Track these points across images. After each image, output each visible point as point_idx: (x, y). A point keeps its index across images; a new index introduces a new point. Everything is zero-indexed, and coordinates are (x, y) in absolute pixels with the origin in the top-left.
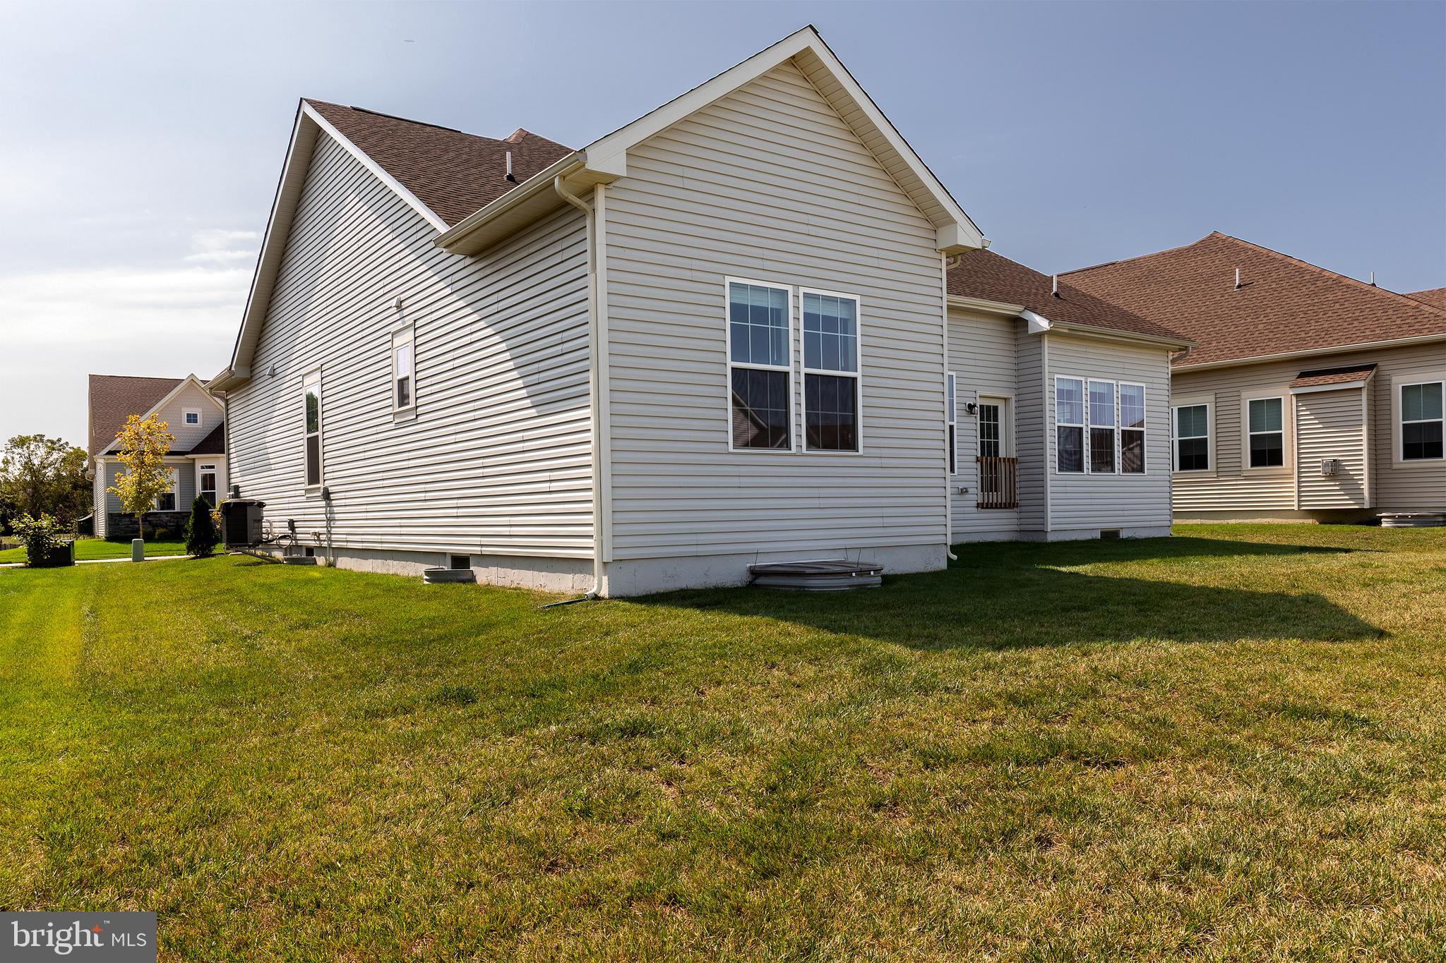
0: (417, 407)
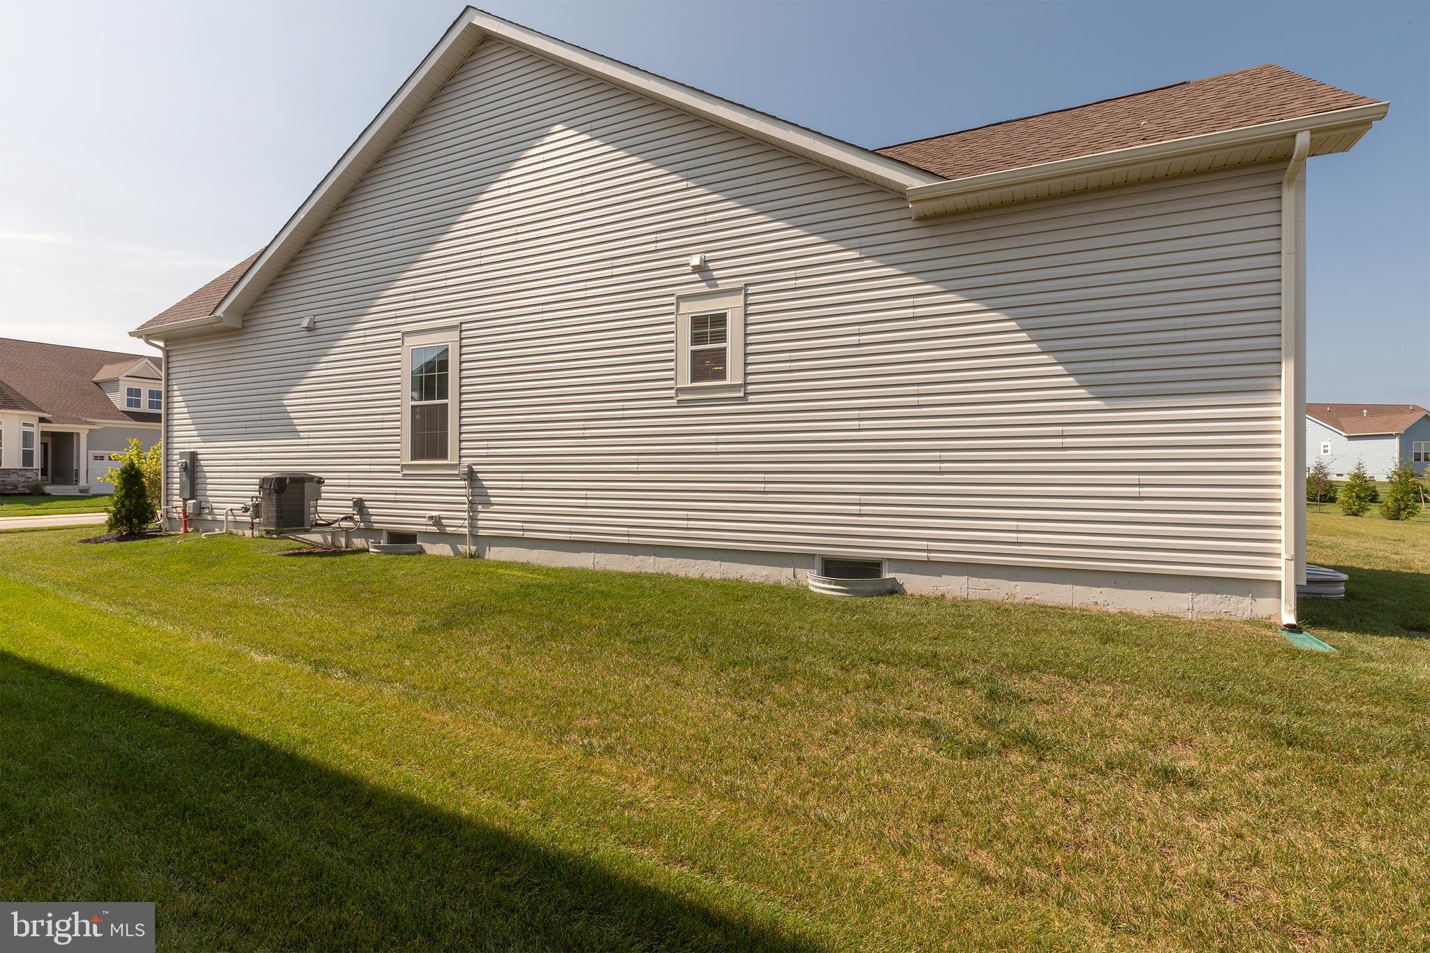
0: (746, 384)
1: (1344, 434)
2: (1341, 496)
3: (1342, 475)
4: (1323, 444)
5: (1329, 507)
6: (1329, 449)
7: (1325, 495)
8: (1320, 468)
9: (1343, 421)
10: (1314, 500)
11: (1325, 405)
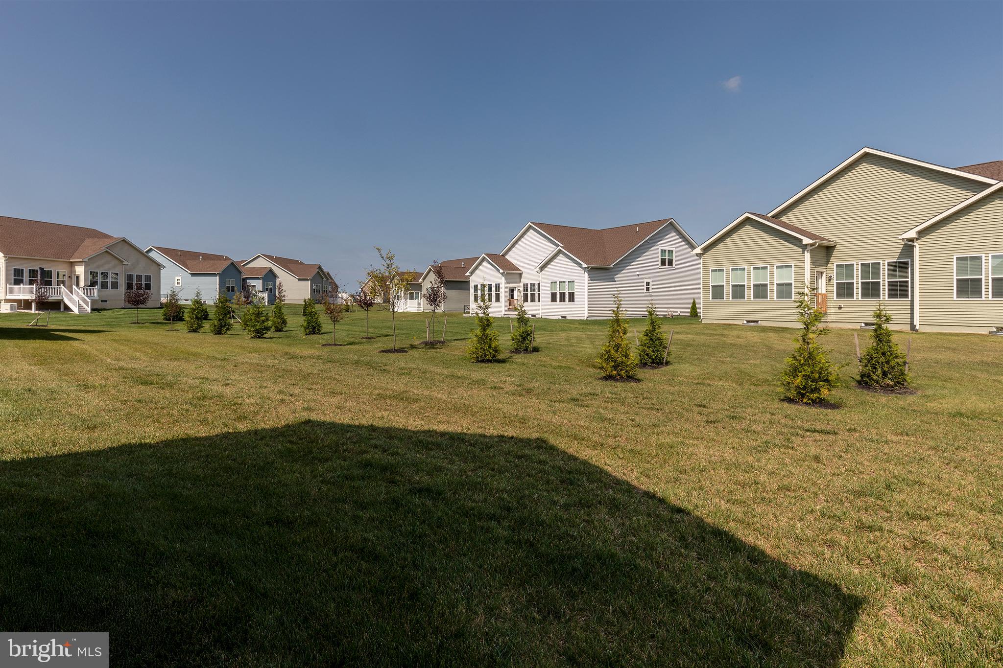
1: (189, 272)
2: (186, 316)
3: (188, 300)
4: (177, 278)
5: (180, 325)
6: (180, 281)
7: (177, 316)
8: (173, 295)
9: (188, 262)
10: (169, 320)
11: (178, 251)
